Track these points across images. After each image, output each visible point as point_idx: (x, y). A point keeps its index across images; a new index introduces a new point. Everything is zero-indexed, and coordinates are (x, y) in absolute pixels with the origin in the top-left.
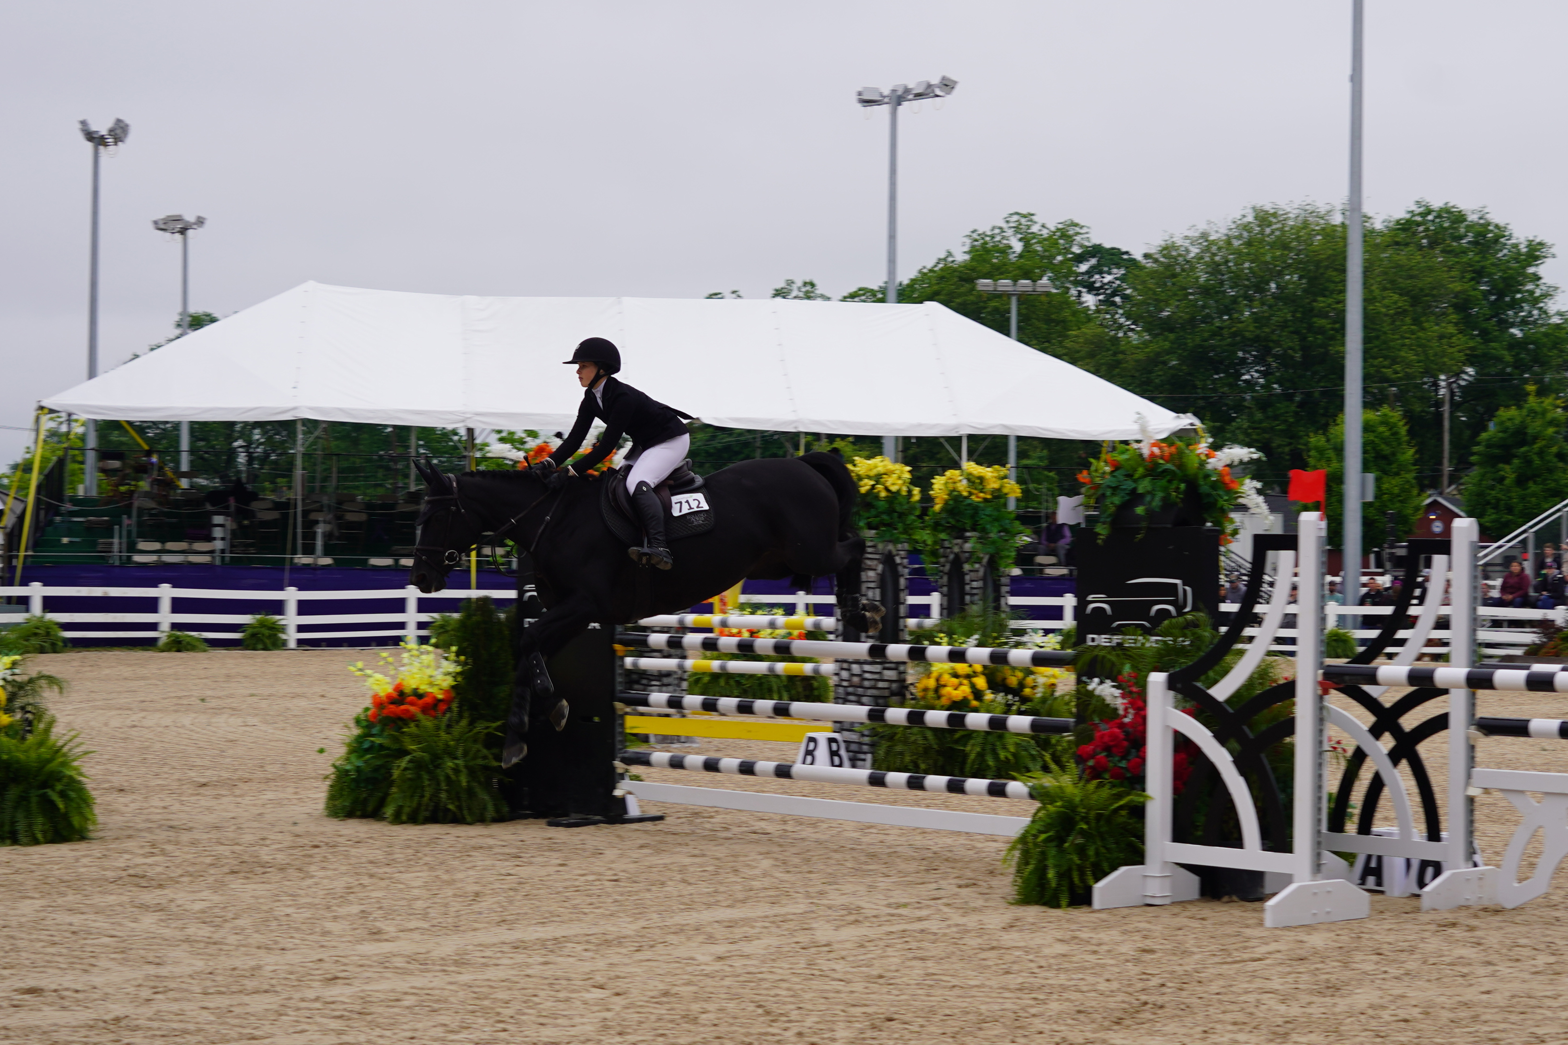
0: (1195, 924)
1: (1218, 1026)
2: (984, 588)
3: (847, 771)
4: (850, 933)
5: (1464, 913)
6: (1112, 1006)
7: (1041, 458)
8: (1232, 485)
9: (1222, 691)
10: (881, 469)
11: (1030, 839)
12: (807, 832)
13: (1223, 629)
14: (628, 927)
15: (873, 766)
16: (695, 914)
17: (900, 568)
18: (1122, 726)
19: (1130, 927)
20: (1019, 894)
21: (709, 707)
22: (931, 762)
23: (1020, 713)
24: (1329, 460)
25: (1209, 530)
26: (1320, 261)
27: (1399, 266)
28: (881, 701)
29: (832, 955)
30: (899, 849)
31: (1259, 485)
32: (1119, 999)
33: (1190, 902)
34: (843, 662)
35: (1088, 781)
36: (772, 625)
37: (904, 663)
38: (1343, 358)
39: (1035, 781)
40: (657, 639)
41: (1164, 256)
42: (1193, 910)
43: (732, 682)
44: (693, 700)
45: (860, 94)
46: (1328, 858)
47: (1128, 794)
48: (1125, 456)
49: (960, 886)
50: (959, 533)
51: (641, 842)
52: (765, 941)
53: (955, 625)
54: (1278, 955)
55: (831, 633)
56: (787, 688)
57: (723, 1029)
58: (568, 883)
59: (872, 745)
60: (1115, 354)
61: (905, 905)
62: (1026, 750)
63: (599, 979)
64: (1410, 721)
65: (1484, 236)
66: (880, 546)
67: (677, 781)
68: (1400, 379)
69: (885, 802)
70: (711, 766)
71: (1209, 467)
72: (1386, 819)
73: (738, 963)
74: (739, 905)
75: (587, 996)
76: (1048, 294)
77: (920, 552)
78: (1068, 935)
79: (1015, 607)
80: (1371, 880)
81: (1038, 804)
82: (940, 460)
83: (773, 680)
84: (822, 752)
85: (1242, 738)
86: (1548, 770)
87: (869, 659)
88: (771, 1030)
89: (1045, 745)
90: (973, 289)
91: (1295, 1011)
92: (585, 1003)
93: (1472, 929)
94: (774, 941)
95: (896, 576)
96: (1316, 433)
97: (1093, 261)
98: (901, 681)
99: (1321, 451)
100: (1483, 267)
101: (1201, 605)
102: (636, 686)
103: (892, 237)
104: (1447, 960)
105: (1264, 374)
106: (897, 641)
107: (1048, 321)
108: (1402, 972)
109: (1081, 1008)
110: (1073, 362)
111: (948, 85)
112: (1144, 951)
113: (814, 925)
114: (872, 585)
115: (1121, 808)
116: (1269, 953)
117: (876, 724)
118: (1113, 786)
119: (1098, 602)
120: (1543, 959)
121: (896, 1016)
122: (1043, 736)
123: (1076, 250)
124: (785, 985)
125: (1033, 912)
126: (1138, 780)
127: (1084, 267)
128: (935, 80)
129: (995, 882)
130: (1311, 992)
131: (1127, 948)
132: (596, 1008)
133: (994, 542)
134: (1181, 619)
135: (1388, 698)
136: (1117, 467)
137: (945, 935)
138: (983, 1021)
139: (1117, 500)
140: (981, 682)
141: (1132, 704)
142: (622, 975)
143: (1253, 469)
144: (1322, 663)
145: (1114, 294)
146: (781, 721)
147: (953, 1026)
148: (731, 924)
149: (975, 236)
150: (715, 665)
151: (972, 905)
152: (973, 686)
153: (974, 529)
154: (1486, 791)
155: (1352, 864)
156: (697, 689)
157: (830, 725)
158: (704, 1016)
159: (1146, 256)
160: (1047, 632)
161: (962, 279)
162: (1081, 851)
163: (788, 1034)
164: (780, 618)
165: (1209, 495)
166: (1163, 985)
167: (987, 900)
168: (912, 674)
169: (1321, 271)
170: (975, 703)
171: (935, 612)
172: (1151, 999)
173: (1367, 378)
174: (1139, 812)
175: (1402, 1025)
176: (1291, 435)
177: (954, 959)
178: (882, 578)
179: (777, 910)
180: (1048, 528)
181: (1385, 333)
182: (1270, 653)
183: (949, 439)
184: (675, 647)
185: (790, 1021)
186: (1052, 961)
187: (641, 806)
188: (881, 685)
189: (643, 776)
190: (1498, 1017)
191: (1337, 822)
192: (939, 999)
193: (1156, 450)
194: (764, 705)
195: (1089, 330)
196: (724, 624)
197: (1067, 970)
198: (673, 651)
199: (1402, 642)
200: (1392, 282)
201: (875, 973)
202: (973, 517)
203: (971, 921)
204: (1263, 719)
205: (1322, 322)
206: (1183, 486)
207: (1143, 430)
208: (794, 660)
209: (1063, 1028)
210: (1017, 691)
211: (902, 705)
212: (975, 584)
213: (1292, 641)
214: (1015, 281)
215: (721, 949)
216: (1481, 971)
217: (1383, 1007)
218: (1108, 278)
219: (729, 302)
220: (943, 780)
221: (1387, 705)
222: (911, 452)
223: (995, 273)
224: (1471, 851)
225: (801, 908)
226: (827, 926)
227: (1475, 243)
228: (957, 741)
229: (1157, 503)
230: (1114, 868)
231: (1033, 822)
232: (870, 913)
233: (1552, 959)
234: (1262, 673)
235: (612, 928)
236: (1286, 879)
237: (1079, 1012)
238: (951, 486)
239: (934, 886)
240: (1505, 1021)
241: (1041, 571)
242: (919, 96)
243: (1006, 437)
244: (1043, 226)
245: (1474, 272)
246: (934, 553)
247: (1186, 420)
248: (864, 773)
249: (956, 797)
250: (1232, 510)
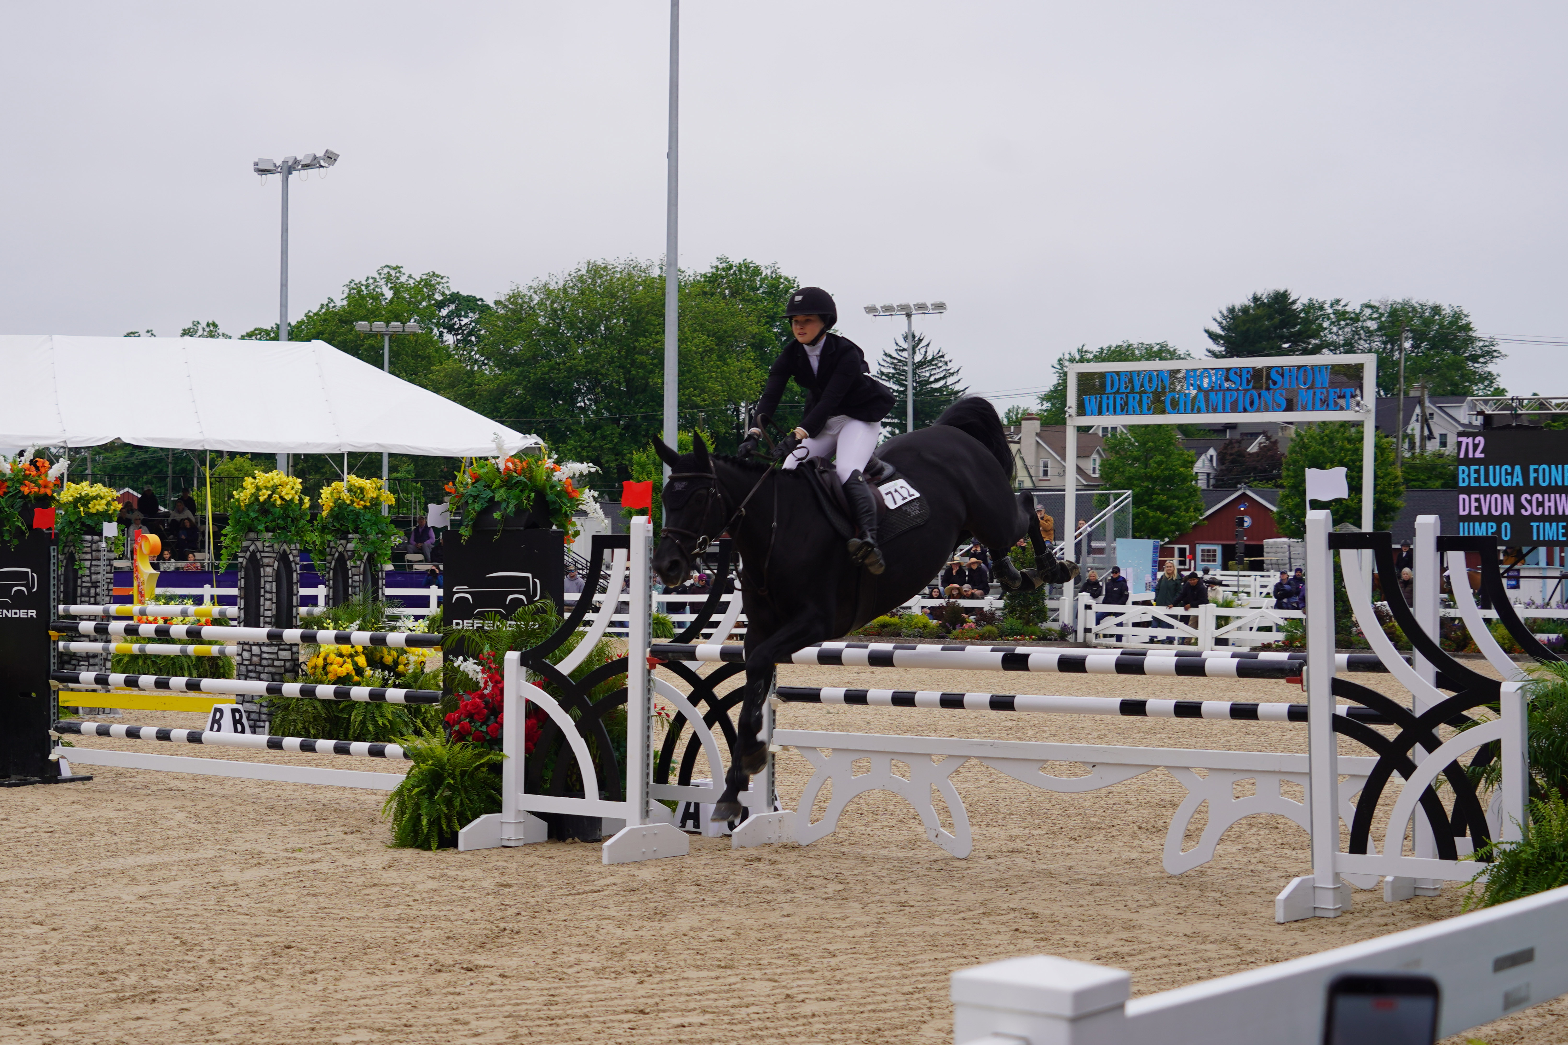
0: (545, 862)
1: (565, 948)
2: (365, 581)
3: (248, 737)
4: (254, 874)
5: (767, 850)
6: (476, 932)
7: (408, 472)
8: (573, 494)
9: (566, 667)
10: (277, 481)
11: (405, 792)
12: (215, 789)
13: (567, 615)
14: (62, 871)
15: (270, 733)
16: (120, 860)
17: (293, 565)
18: (482, 696)
19: (490, 866)
20: (396, 839)
21: (131, 683)
22: (320, 728)
23: (395, 686)
24: (649, 474)
25: (554, 532)
26: (641, 308)
27: (706, 312)
28: (277, 677)
29: (237, 894)
30: (294, 802)
31: (596, 494)
32: (482, 926)
33: (540, 844)
34: (245, 645)
35: (454, 743)
36: (184, 614)
37: (297, 645)
38: (662, 388)
39: (409, 744)
40: (86, 626)
41: (512, 303)
42: (543, 850)
43: (149, 662)
44: (117, 678)
45: (256, 164)
46: (654, 805)
47: (488, 754)
48: (485, 470)
49: (346, 833)
50: (343, 535)
51: (72, 799)
52: (181, 882)
53: (340, 612)
54: (614, 887)
55: (234, 620)
56: (197, 667)
57: (146, 958)
58: (11, 835)
59: (270, 714)
60: (471, 385)
61: (300, 850)
62: (400, 717)
63: (38, 916)
64: (721, 691)
65: (778, 288)
66: (276, 546)
67: (102, 747)
68: (708, 406)
69: (280, 763)
70: (133, 734)
71: (555, 479)
72: (701, 771)
73: (158, 901)
74: (158, 852)
75: (28, 931)
76: (414, 334)
77: (310, 551)
78: (438, 873)
79: (390, 598)
80: (690, 823)
81: (412, 763)
82: (324, 474)
83: (184, 660)
84: (227, 721)
85: (582, 706)
86: (833, 730)
87: (267, 641)
88: (186, 958)
89: (416, 713)
90: (352, 330)
91: (629, 933)
92: (26, 937)
93: (773, 863)
94: (188, 882)
95: (290, 572)
96: (638, 450)
97: (452, 307)
98: (295, 660)
99: (643, 466)
100: (775, 313)
101: (547, 594)
102: (66, 666)
103: (284, 285)
104: (754, 889)
105: (596, 402)
106: (291, 626)
107: (416, 356)
108: (717, 899)
109: (451, 935)
110: (437, 391)
111: (331, 158)
112: (502, 885)
113: (223, 868)
114: (270, 579)
115: (482, 765)
116: (608, 886)
117: (273, 697)
118: (476, 747)
119: (462, 592)
120: (832, 887)
121: (293, 944)
122: (414, 705)
123: (438, 297)
124: (198, 919)
125: (408, 854)
126: (496, 741)
127: (444, 312)
128: (320, 154)
129: (375, 829)
130: (642, 918)
131: (488, 883)
132: (35, 942)
133: (373, 543)
134: (531, 607)
135: (703, 671)
136: (477, 479)
137: (333, 874)
138: (367, 947)
139: (478, 507)
140: (362, 660)
141: (491, 678)
142: (58, 913)
143: (590, 481)
144: (650, 643)
145: (470, 334)
146: (192, 694)
147: (341, 952)
148: (151, 868)
149: (352, 285)
150: (135, 648)
151: (356, 849)
152: (355, 664)
153: (356, 531)
154: (785, 748)
155: (674, 810)
156: (119, 668)
157: (234, 697)
158: (129, 947)
159: (497, 303)
160: (417, 618)
161: (341, 321)
162: (449, 802)
163: (201, 961)
164: (191, 608)
165: (554, 502)
166: (519, 914)
167: (368, 845)
168: (303, 654)
169: (643, 315)
170: (356, 678)
171: (321, 601)
172: (509, 926)
173: (680, 404)
174: (497, 769)
175: (718, 944)
176: (618, 453)
177: (342, 894)
178: (278, 572)
179: (190, 855)
180: (416, 530)
181: (695, 367)
182: (605, 635)
183: (332, 456)
184: (102, 632)
185: (203, 950)
186: (425, 895)
187: (72, 769)
188: (276, 663)
189: (74, 743)
190: (798, 936)
191: (661, 776)
192: (331, 929)
193: (510, 465)
194: (178, 681)
195: (449, 365)
196: (143, 613)
197: (438, 903)
198: (98, 636)
199: (716, 625)
200: (701, 325)
201: (275, 908)
202: (354, 521)
203: (356, 862)
204: (601, 691)
205: (643, 358)
206: (533, 495)
207: (500, 448)
208: (202, 643)
209: (435, 952)
210: (392, 668)
211: (295, 680)
212: (356, 578)
213: (622, 624)
214: (388, 323)
215: (143, 889)
216: (782, 898)
217: (702, 930)
218: (465, 321)
219: (145, 339)
220: (331, 743)
221: (703, 677)
222: (299, 467)
223: (371, 315)
224: (772, 798)
225: (211, 853)
226: (233, 868)
227: (769, 293)
228: (342, 711)
229: (511, 509)
230: (476, 816)
231: (407, 778)
232: (269, 857)
233: (840, 887)
234: (599, 651)
235: (48, 873)
236: (621, 823)
237: (448, 938)
238: (336, 496)
239: (324, 833)
240: (802, 939)
241: (411, 567)
242: (306, 166)
243: (381, 454)
244: (410, 277)
245: (768, 317)
246: (322, 552)
247: (532, 440)
248: (263, 738)
249: (342, 758)
250: (576, 515)
